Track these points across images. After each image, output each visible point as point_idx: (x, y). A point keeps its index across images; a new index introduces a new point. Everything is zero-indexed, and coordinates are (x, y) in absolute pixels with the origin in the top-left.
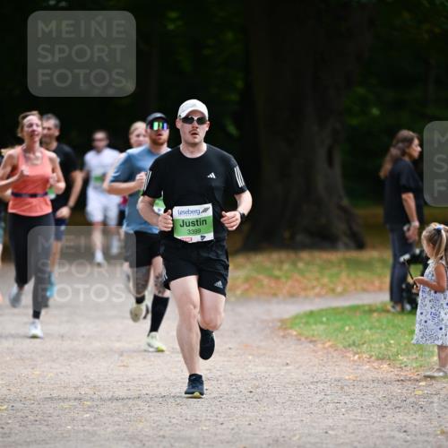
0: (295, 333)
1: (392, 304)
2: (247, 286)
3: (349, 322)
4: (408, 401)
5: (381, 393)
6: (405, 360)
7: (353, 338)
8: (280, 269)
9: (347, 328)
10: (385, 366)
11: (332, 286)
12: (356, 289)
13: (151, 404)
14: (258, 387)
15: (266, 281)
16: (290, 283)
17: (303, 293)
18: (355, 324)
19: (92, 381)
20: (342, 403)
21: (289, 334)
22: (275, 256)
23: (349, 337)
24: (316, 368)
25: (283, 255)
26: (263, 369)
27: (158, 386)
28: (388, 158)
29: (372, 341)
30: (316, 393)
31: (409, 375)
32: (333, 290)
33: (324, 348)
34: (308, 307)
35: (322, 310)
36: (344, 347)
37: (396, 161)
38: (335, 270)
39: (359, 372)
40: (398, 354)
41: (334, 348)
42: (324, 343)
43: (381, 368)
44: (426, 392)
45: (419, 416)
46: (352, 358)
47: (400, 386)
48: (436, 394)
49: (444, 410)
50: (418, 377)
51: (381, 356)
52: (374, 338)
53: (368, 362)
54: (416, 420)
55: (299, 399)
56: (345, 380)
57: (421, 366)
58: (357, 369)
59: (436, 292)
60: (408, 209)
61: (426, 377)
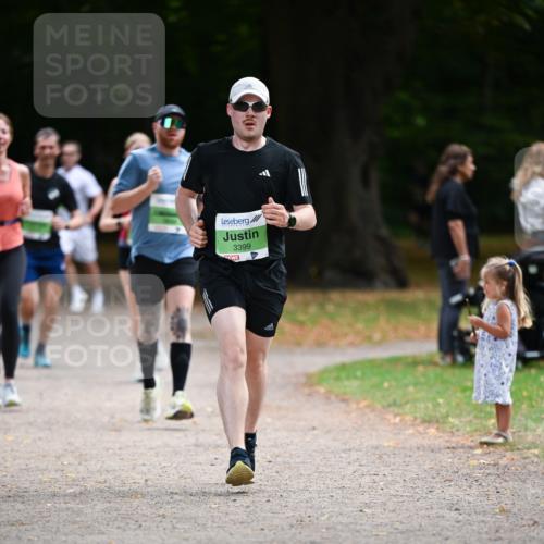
0: (322, 390)
1: (441, 354)
3: (388, 377)
4: (460, 473)
5: (427, 463)
6: (456, 422)
7: (394, 396)
8: (305, 313)
10: (433, 430)
11: (367, 333)
12: (396, 337)
14: (278, 456)
15: (288, 328)
16: (317, 329)
17: (332, 342)
18: (396, 380)
19: (77, 448)
20: (381, 476)
21: (315, 391)
22: (299, 297)
23: (389, 396)
24: (348, 433)
25: (309, 296)
26: (284, 434)
27: (157, 455)
29: (417, 400)
30: (349, 463)
31: (462, 441)
33: (358, 409)
34: (338, 359)
35: (356, 363)
36: (384, 407)
38: (371, 314)
39: (402, 437)
40: (448, 416)
41: (371, 408)
42: (358, 403)
43: (426, 433)
44: (482, 461)
45: (474, 490)
46: (392, 421)
47: (451, 455)
48: (495, 465)
49: (504, 484)
50: (473, 444)
51: (427, 418)
52: (418, 395)
53: (413, 425)
54: (470, 496)
55: (329, 470)
56: (384, 447)
57: (476, 430)
58: (399, 434)
59: (495, 339)
60: (456, 241)
61: (482, 443)
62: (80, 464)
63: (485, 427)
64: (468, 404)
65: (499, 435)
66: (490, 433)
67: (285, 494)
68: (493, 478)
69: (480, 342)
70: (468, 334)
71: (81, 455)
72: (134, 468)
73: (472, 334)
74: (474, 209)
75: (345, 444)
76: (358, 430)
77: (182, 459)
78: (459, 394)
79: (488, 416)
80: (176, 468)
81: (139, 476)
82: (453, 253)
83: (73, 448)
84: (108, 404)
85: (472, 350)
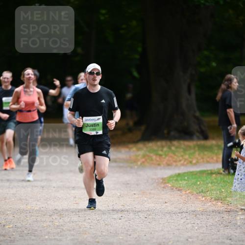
1: (223, 169)
2: (143, 160)
3: (199, 179)
5: (217, 218)
7: (202, 188)
8: (162, 151)
9: (198, 183)
10: (220, 203)
11: (190, 160)
12: (203, 161)
13: (91, 224)
15: (154, 157)
16: (167, 158)
17: (174, 164)
18: (203, 181)
20: (196, 224)
21: (167, 186)
22: (159, 143)
23: (200, 188)
24: (181, 205)
25: (164, 143)
26: (153, 205)
28: (220, 90)
29: (213, 190)
30: (182, 218)
32: (191, 162)
33: (186, 194)
34: (177, 171)
35: (185, 173)
37: (224, 91)
38: (192, 151)
40: (226, 197)
41: (192, 193)
42: (186, 191)
43: (217, 205)
44: (242, 217)
45: (238, 230)
46: (201, 199)
47: (228, 215)
50: (238, 210)
51: (217, 198)
53: (211, 201)
54: (236, 233)
55: (173, 221)
56: (198, 211)
58: (204, 205)
61: (242, 209)
62: (60, 219)
72: (85, 221)
75: (180, 210)
77: (106, 217)
80: (103, 220)
81: (87, 224)
83: (57, 212)
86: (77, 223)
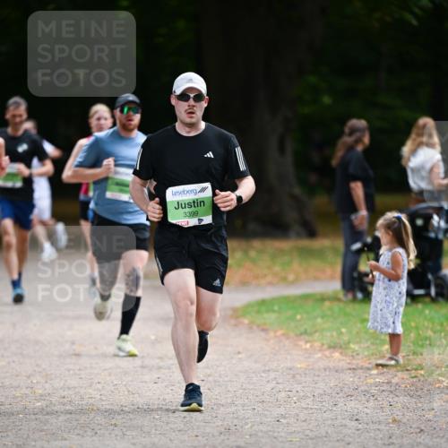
0: (246, 321)
1: (343, 292)
3: (300, 310)
4: (360, 389)
5: (333, 381)
6: (357, 348)
7: (305, 326)
8: (232, 257)
10: (337, 354)
11: (283, 274)
12: (307, 278)
13: (102, 392)
14: (209, 376)
16: (241, 271)
17: (254, 282)
18: (307, 313)
19: (44, 369)
20: (294, 391)
21: (241, 322)
23: (301, 326)
24: (267, 357)
27: (110, 375)
29: (324, 329)
30: (268, 381)
31: (361, 363)
33: (276, 337)
34: (259, 296)
35: (274, 299)
36: (297, 335)
38: (286, 259)
39: (312, 360)
40: (349, 343)
41: (286, 336)
42: (275, 332)
43: (332, 357)
44: (377, 380)
45: (371, 404)
46: (304, 347)
47: (352, 375)
48: (388, 383)
49: (396, 399)
50: (370, 366)
51: (332, 344)
52: (326, 326)
53: (320, 350)
54: (367, 409)
55: (252, 387)
56: (297, 368)
57: (372, 354)
58: (309, 357)
59: (390, 281)
60: (355, 198)
61: (378, 365)
62: (46, 382)
63: (380, 352)
64: (366, 332)
65: (391, 359)
66: (384, 357)
67: (215, 407)
68: (386, 394)
69: (377, 282)
70: (367, 275)
71: (47, 375)
72: (91, 386)
73: (371, 276)
74: (371, 172)
75: (265, 365)
76: (275, 354)
77: (130, 378)
78: (359, 325)
79: (383, 343)
80: (125, 385)
81: (96, 392)
82: (354, 209)
83: (40, 370)
84: (69, 333)
85: (370, 288)
86: (77, 390)
